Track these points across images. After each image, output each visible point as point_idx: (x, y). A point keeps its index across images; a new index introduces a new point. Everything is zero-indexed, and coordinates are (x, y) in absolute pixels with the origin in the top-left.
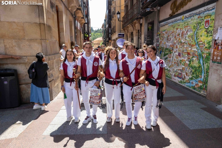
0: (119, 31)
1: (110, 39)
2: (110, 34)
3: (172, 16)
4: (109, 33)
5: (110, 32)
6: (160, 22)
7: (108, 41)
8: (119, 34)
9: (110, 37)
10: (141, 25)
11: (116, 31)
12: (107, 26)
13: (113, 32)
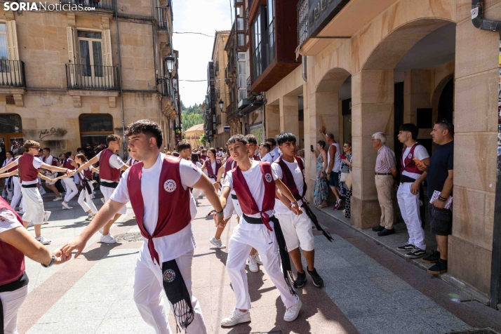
0: (225, 123)
1: (214, 132)
2: (214, 125)
3: (253, 124)
4: (213, 123)
5: (214, 121)
6: (249, 126)
7: (212, 136)
8: (225, 128)
9: (214, 129)
10: (241, 123)
11: (222, 122)
12: (210, 111)
13: (218, 123)
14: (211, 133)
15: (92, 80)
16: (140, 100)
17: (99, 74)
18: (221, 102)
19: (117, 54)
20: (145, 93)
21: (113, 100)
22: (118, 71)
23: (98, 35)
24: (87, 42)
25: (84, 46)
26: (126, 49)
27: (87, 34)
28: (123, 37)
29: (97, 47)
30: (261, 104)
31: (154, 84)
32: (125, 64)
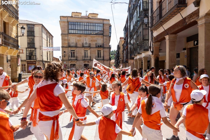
14: (117, 65)
15: (99, 58)
16: (106, 61)
17: (100, 57)
18: (121, 58)
19: (103, 54)
20: (107, 60)
21: (102, 62)
22: (103, 57)
23: (101, 51)
24: (99, 52)
25: (98, 53)
26: (105, 53)
27: (99, 51)
28: (104, 51)
29: (100, 53)
30: (128, 62)
31: (109, 59)
32: (104, 55)
